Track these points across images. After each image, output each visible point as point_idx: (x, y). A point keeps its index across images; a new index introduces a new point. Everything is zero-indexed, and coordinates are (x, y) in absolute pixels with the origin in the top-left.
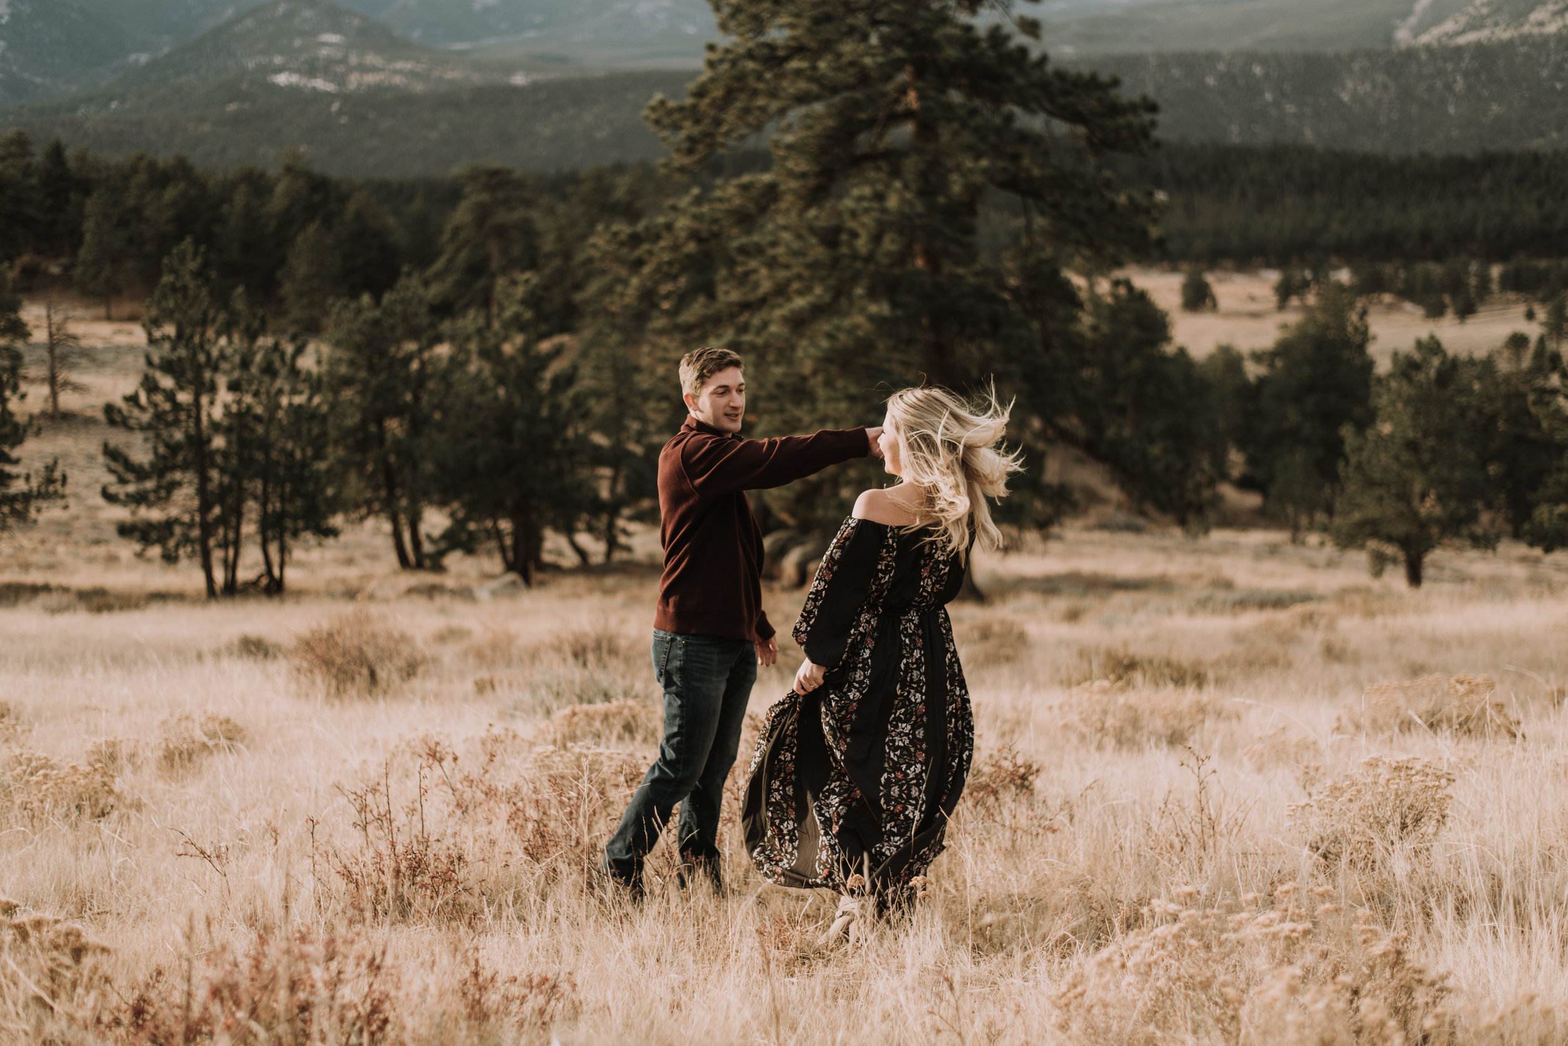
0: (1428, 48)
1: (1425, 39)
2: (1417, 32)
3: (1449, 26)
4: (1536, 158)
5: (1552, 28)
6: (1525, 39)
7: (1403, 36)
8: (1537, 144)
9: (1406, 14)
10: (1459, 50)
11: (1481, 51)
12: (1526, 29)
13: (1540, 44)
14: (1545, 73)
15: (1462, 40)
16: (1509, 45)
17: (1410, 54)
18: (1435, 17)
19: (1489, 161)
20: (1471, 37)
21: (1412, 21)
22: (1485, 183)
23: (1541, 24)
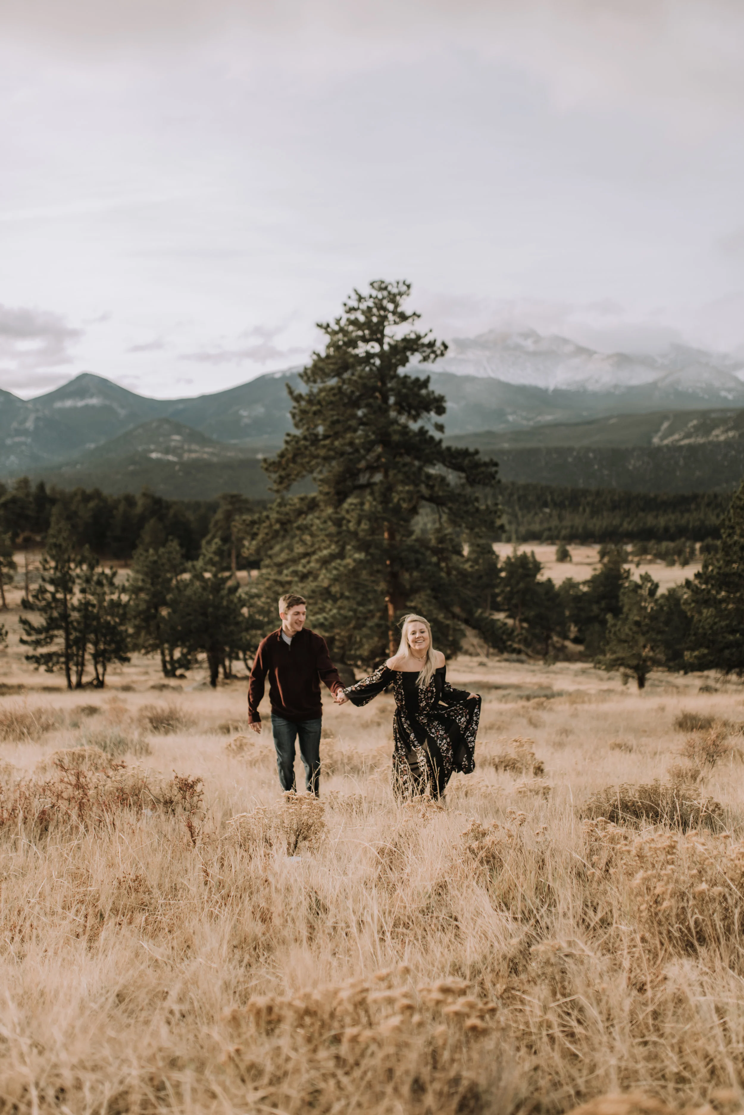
0: (667, 446)
1: (666, 442)
2: (662, 439)
3: (676, 437)
4: (716, 496)
5: (722, 438)
6: (710, 443)
7: (656, 440)
8: (717, 489)
9: (657, 431)
10: (681, 448)
11: (691, 448)
12: (711, 438)
13: (717, 445)
14: (719, 458)
15: (683, 443)
16: (703, 445)
17: (659, 449)
18: (671, 432)
19: (695, 497)
20: (686, 442)
21: (660, 434)
22: (693, 506)
23: (717, 436)
